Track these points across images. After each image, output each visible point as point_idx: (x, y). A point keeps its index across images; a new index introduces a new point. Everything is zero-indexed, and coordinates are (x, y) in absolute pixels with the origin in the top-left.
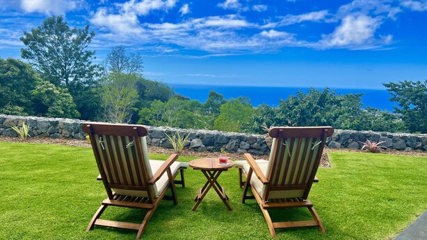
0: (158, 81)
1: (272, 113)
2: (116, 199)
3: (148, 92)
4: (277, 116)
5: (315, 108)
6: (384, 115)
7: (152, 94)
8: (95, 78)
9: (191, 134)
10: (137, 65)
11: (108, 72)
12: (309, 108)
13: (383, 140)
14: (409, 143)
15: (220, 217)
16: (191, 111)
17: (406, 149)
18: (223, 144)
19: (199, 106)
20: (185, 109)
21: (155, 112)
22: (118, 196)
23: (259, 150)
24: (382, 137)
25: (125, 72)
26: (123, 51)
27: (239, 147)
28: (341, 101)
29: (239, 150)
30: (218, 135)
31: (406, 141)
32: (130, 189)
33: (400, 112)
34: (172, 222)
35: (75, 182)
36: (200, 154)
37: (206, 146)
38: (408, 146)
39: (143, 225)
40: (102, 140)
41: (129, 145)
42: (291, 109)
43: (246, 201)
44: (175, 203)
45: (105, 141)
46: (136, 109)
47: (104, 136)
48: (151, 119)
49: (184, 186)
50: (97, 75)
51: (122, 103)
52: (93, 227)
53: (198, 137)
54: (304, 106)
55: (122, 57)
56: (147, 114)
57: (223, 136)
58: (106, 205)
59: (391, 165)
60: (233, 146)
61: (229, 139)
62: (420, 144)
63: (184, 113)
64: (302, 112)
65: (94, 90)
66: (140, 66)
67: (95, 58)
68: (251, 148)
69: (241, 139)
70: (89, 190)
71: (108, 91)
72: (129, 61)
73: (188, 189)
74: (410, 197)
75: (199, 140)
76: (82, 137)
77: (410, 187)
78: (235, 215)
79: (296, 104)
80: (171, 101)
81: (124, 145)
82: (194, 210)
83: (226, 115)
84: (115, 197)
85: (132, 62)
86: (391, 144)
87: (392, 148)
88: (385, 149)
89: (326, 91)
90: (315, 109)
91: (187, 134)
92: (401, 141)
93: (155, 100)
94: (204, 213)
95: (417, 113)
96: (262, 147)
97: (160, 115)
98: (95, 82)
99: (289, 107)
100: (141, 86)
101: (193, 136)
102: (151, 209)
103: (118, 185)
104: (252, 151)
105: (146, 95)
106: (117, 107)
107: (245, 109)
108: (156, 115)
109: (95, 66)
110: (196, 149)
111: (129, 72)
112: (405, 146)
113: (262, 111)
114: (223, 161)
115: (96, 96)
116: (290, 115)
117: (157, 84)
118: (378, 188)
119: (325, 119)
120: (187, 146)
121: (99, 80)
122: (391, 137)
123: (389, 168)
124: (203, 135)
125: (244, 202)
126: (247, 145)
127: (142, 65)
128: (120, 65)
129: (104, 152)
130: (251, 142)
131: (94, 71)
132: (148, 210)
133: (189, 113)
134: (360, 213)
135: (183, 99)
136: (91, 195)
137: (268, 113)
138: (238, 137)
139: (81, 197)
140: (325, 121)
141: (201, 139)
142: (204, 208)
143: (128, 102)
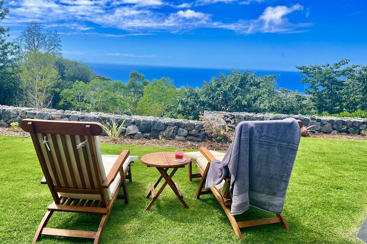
0: (78, 60)
1: (196, 95)
2: (63, 204)
3: (68, 72)
4: (201, 99)
5: (237, 90)
6: (297, 96)
7: (72, 74)
8: (10, 57)
9: (126, 120)
10: (55, 43)
11: (24, 50)
12: (231, 90)
13: (312, 124)
14: (335, 126)
15: (178, 216)
16: (114, 92)
17: (333, 132)
18: (160, 131)
19: (122, 87)
20: (108, 89)
21: (78, 93)
22: (65, 199)
23: (197, 136)
24: (311, 121)
25: (42, 50)
26: (39, 28)
27: (177, 134)
28: (259, 83)
29: (177, 137)
30: (155, 122)
31: (333, 125)
32: (80, 192)
33: (310, 93)
34: (127, 226)
35: (7, 179)
36: (137, 141)
37: (142, 132)
38: (334, 129)
39: (98, 233)
40: (47, 140)
41: (80, 145)
42: (213, 91)
43: (201, 196)
44: (127, 202)
45: (50, 141)
46: (58, 90)
47: (49, 136)
48: (72, 100)
49: (131, 181)
50: (12, 54)
51: (42, 83)
52: (41, 237)
53: (134, 123)
54: (226, 88)
55: (38, 35)
56: (69, 95)
57: (160, 122)
58: (52, 211)
59: (326, 150)
60: (171, 133)
61: (166, 125)
62: (345, 127)
63: (106, 94)
64: (225, 94)
65: (10, 70)
66: (58, 45)
67: (9, 35)
68: (189, 135)
69: (179, 125)
70: (26, 189)
71: (26, 71)
72: (46, 39)
73: (136, 184)
74: (355, 184)
75: (135, 126)
76: (5, 124)
77: (351, 173)
78: (193, 213)
79: (219, 86)
80: (93, 82)
81: (74, 145)
82: (148, 209)
83: (150, 97)
84: (61, 201)
85: (49, 40)
86: (319, 128)
87: (320, 131)
88: (314, 132)
89: (246, 73)
90: (237, 92)
91: (122, 120)
92: (328, 125)
93: (77, 81)
94: (160, 213)
95: (325, 94)
96: (201, 134)
97: (83, 97)
98: (9, 61)
99: (212, 90)
100: (61, 66)
101: (128, 123)
102: (106, 214)
103: (66, 189)
104: (191, 138)
105: (66, 75)
106: (36, 88)
107: (169, 90)
108: (78, 97)
109: (9, 44)
110: (132, 136)
111: (47, 51)
112: (331, 129)
113: (186, 93)
114: (179, 157)
115: (12, 76)
116: (213, 98)
117: (76, 64)
118: (323, 175)
119: (246, 101)
120: (123, 133)
121: (15, 59)
122: (319, 121)
123: (324, 153)
124: (139, 122)
125: (198, 198)
126: (185, 132)
127: (60, 43)
128: (36, 43)
129: (49, 153)
130: (189, 129)
131: (9, 50)
132: (103, 214)
133: (112, 95)
134: (315, 205)
135: (104, 79)
136: (29, 195)
137: (191, 96)
138: (175, 124)
139: (18, 198)
140: (246, 103)
141: (137, 126)
142: (158, 206)
143: (49, 83)
